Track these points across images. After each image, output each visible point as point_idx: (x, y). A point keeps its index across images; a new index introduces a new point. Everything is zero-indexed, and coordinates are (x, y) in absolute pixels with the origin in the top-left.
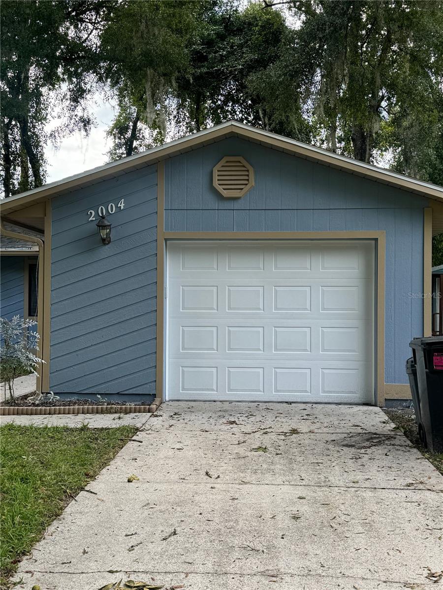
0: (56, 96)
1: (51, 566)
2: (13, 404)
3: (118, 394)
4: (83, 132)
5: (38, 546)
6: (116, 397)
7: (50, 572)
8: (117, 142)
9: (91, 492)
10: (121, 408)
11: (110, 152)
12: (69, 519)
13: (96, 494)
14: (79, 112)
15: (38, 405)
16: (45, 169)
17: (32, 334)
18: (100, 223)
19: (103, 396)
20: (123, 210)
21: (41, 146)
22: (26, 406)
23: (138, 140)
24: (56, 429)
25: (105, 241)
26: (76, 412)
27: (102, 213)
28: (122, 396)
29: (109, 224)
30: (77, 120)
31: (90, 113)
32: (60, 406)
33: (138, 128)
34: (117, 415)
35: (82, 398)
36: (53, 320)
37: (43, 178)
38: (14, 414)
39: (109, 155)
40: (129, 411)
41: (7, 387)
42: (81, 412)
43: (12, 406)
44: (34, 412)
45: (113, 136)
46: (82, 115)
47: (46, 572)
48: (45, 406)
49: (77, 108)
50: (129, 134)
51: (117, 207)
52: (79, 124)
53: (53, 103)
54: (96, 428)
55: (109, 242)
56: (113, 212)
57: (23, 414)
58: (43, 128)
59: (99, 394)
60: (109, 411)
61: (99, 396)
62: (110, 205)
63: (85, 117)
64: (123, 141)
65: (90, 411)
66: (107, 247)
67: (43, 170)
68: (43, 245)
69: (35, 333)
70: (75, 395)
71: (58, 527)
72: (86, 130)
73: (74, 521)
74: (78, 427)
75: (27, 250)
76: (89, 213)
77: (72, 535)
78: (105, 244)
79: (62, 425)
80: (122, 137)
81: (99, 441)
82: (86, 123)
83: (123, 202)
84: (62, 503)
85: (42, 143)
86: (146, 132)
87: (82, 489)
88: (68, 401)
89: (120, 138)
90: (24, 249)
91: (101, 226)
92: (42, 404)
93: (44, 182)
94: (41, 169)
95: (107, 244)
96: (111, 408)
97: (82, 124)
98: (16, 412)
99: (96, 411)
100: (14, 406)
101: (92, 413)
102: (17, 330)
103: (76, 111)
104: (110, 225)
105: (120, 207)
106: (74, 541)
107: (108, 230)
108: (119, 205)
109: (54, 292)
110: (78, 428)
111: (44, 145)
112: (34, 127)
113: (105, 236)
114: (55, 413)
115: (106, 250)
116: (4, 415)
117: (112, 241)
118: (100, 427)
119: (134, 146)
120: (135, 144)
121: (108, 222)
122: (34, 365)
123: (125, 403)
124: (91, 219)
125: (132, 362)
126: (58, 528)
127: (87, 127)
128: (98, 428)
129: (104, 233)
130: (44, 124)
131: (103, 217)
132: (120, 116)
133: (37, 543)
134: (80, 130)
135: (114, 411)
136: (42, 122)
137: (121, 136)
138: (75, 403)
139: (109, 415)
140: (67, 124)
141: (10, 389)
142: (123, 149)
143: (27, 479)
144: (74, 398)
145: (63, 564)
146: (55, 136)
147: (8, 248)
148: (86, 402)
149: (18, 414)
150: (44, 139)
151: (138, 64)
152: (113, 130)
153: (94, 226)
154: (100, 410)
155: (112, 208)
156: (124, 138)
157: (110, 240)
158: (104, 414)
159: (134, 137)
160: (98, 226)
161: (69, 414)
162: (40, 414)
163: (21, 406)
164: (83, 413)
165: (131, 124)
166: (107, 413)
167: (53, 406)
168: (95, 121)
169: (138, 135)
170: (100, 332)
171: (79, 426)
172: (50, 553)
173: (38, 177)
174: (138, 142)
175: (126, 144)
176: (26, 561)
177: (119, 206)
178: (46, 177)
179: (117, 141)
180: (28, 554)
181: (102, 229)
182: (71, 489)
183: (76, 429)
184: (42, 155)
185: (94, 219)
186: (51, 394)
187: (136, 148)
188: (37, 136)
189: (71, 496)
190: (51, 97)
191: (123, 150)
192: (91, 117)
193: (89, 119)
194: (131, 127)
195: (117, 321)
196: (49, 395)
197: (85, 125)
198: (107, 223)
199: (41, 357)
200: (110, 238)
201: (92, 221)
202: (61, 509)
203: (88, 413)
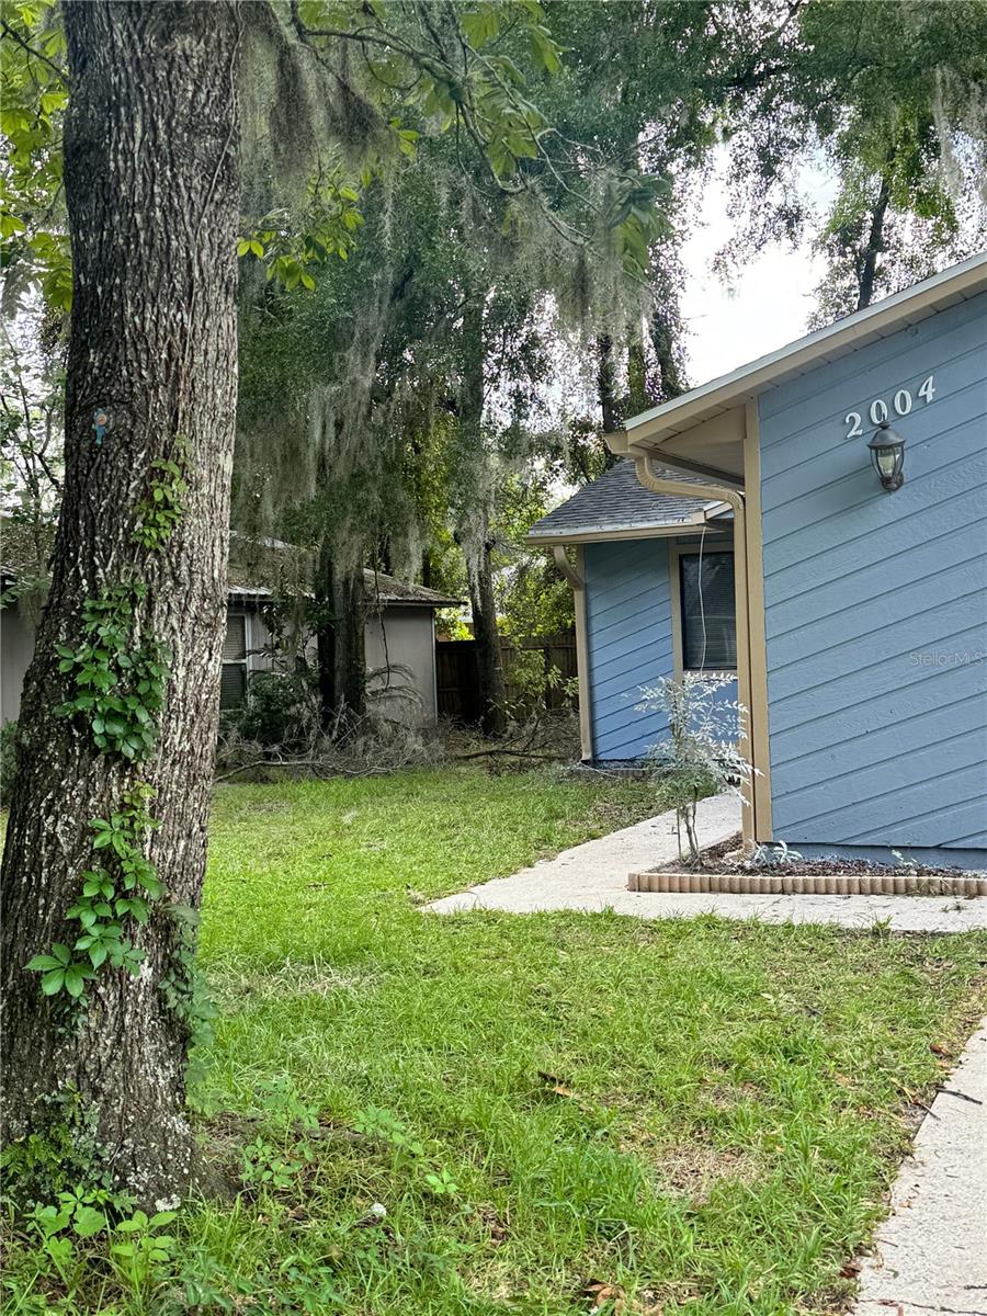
0: (703, 177)
1: (939, 1291)
2: (699, 868)
3: (938, 847)
4: (786, 242)
5: (883, 1230)
6: (934, 855)
7: (943, 1309)
8: (836, 264)
9: (966, 1098)
10: (955, 884)
11: (820, 288)
12: (935, 1165)
13: (981, 1103)
14: (775, 196)
15: (752, 872)
16: (682, 345)
17: (729, 706)
18: (878, 440)
19: (909, 853)
20: (932, 402)
21: (672, 295)
22: (727, 874)
23: (886, 250)
24: (814, 931)
25: (888, 484)
26: (845, 889)
27: (880, 414)
28: (949, 854)
29: (899, 440)
30: (771, 215)
31: (801, 195)
32: (803, 874)
33: (887, 222)
34: (949, 901)
35: (851, 857)
36: (772, 676)
37: (678, 365)
38: (702, 891)
39: (819, 294)
40: (975, 890)
41: (683, 828)
42: (857, 889)
43: (696, 871)
44: (748, 887)
45: (827, 251)
46: (783, 203)
47: (933, 1308)
48: (769, 874)
49: (772, 187)
50: (865, 240)
51: (916, 397)
52: (777, 224)
53: (696, 193)
54: (908, 932)
55: (900, 484)
56: (907, 412)
57: (721, 890)
58: (676, 255)
59: (897, 848)
60: (925, 891)
61: (897, 854)
62: (898, 395)
63: (790, 204)
64: (851, 257)
65: (879, 889)
66: (893, 496)
67: (678, 348)
68: (741, 506)
69: (735, 703)
70: (831, 848)
71: (917, 1186)
72: (792, 235)
73: (951, 1171)
74: (864, 927)
75: (675, 523)
76: (847, 421)
77: (963, 1211)
78: (890, 491)
79: (825, 922)
80: (848, 249)
81: (927, 964)
82: (791, 218)
83: (930, 384)
84: (903, 1123)
85: (675, 287)
86: (905, 227)
87: (939, 1088)
88: (819, 864)
89: (843, 254)
90: (670, 523)
91: (880, 448)
92: (764, 869)
93: (681, 374)
94: (674, 345)
95: (897, 489)
96: (930, 883)
97: (783, 224)
98: (706, 886)
99: (892, 889)
100: (701, 872)
101: (884, 892)
102: (698, 701)
103: (767, 194)
104: (901, 444)
105: (925, 396)
106: (972, 1227)
107: (897, 456)
108: (922, 393)
109: (771, 611)
110: (865, 930)
111: (680, 292)
112: (658, 255)
113: (890, 471)
114: (794, 892)
115: (892, 505)
116: (681, 892)
117: (905, 481)
118: (918, 929)
119: (876, 266)
120: (880, 259)
121: (898, 435)
122: (739, 779)
123: (958, 871)
124: (852, 433)
125: (969, 771)
126: (917, 1189)
127: (795, 229)
128: (914, 932)
129: (887, 463)
130: (679, 244)
131: (884, 427)
132: (842, 202)
133: (881, 1224)
134: (778, 238)
135: (937, 890)
136: (674, 241)
137: (845, 247)
138: (836, 869)
139: (925, 898)
140: (749, 229)
141: (689, 832)
142: (852, 275)
143: (796, 1053)
144: (831, 857)
145: (969, 1288)
146: (725, 266)
147: (636, 522)
148: (861, 867)
149: (711, 890)
150: (679, 278)
151: (914, 59)
152: (826, 237)
153: (861, 450)
154: (902, 887)
155: (903, 400)
156: (854, 252)
157: (901, 481)
158: (912, 895)
159: (877, 244)
160: (871, 447)
161: (827, 893)
162: (762, 893)
163: (717, 873)
164: (861, 893)
165: (869, 215)
166: (921, 895)
167: (788, 874)
168: (812, 211)
169: (886, 239)
170: (883, 700)
171: (869, 925)
172: (923, 1254)
173: (670, 365)
174: (887, 256)
175: (858, 262)
176: (871, 1273)
177: (920, 395)
178: (686, 362)
179: (837, 260)
180: (870, 1252)
181: (882, 455)
182: (913, 1087)
183: (864, 933)
184: (676, 314)
185: (860, 432)
186: (780, 845)
187: (881, 270)
188: (664, 274)
189: (917, 1104)
190: (691, 181)
191: (851, 279)
192: (804, 204)
193: (798, 210)
194: (870, 223)
195: (926, 674)
196: (777, 848)
197: (790, 225)
198: (893, 438)
199: (750, 761)
200: (902, 475)
201: (856, 437)
202: (907, 1137)
203: (872, 893)
